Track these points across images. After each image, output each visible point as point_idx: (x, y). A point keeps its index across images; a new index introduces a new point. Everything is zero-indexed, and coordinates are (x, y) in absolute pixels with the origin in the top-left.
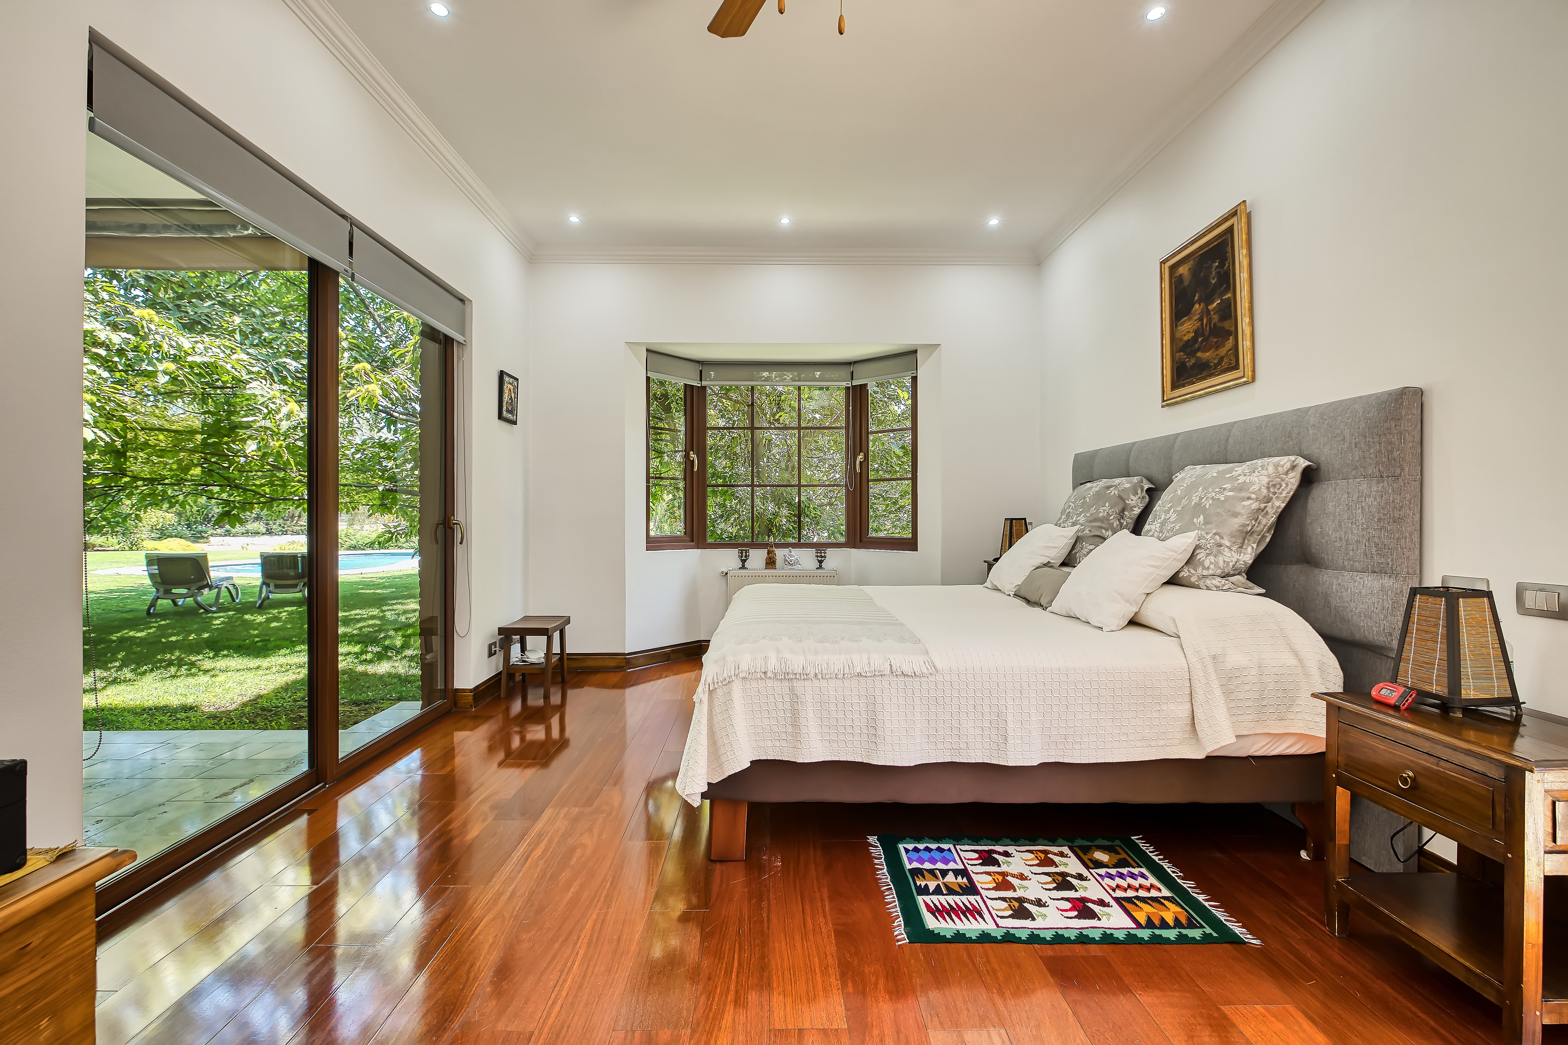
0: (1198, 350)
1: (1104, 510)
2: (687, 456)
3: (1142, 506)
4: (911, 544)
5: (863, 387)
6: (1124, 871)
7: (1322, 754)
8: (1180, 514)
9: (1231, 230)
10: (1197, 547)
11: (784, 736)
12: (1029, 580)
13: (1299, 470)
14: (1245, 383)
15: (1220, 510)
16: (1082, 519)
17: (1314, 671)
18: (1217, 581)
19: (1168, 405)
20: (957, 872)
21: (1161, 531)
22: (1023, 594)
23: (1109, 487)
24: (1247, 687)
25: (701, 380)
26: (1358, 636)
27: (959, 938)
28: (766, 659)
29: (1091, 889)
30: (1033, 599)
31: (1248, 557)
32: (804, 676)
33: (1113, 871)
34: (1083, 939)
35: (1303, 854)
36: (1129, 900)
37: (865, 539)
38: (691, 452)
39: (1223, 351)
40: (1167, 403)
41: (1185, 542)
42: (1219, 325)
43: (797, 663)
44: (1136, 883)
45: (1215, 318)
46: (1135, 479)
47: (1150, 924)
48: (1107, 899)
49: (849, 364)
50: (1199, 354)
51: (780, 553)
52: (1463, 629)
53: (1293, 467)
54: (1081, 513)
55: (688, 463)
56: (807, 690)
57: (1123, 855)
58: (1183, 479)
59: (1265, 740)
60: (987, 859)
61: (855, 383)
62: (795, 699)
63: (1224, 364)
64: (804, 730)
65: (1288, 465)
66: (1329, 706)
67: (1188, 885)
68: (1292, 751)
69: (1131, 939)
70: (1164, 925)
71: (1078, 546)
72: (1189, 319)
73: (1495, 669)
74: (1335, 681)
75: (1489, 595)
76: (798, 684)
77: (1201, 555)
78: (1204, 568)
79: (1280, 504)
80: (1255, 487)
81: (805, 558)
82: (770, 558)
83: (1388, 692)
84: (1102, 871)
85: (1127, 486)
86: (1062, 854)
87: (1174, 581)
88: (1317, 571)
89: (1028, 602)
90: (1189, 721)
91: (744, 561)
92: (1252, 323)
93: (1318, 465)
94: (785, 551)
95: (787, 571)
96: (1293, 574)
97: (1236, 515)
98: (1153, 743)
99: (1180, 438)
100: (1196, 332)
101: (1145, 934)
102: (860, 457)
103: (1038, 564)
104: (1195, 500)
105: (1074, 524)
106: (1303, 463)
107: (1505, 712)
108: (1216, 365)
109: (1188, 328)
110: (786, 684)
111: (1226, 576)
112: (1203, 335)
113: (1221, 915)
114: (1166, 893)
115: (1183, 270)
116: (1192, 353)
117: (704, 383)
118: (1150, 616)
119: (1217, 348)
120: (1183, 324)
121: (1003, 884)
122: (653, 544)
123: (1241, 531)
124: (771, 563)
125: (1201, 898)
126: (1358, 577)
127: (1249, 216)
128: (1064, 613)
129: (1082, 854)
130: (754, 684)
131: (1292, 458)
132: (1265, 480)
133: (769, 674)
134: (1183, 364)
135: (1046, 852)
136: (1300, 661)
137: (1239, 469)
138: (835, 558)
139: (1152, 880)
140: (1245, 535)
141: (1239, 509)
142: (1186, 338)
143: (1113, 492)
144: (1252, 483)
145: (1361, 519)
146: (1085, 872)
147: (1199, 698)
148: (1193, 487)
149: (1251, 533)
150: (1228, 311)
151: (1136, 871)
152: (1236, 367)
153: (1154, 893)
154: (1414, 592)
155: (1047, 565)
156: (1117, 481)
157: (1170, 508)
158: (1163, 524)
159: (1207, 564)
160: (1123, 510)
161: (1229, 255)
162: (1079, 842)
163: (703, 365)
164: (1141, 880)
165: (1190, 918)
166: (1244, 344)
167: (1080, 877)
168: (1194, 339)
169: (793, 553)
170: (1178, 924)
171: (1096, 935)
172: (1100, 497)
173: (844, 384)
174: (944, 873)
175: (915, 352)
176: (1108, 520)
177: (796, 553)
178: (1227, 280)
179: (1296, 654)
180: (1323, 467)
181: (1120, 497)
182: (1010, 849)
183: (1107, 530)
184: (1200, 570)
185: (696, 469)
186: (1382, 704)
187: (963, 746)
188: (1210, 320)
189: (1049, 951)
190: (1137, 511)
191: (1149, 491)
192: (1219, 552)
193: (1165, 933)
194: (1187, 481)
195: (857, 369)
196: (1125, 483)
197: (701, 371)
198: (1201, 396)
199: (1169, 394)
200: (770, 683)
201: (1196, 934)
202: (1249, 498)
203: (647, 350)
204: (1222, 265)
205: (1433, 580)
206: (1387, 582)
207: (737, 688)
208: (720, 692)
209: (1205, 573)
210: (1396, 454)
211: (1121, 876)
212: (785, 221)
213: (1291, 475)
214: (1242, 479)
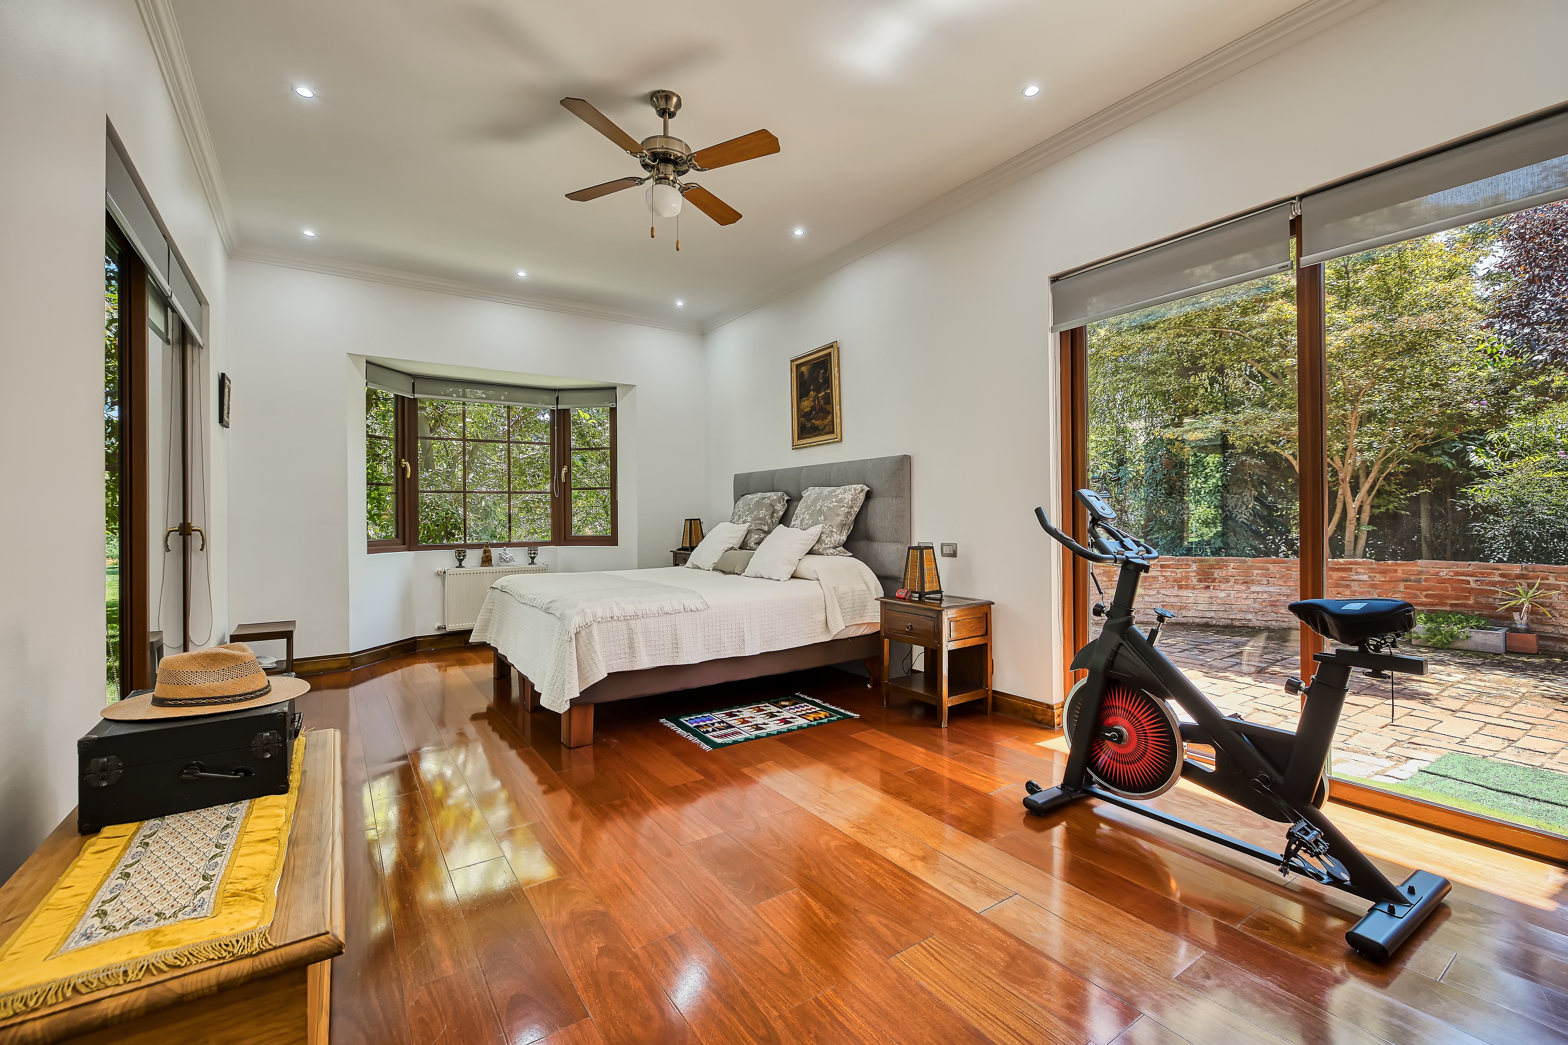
0: (813, 419)
1: (763, 513)
2: (398, 463)
3: (784, 510)
4: (612, 540)
5: (566, 412)
6: (798, 706)
7: (879, 632)
8: (810, 515)
9: (829, 354)
10: (822, 533)
11: (624, 656)
12: (722, 559)
13: (865, 492)
14: (838, 441)
15: (831, 513)
16: (749, 519)
17: (874, 591)
18: (831, 551)
19: (796, 449)
20: (719, 723)
21: (801, 525)
22: (720, 567)
23: (764, 498)
24: (848, 602)
25: (414, 393)
26: (889, 574)
27: (735, 742)
28: (611, 608)
29: (786, 714)
30: (728, 570)
31: (844, 538)
32: (636, 617)
33: (793, 707)
34: (789, 731)
35: (869, 686)
36: (804, 714)
37: (568, 538)
38: (403, 460)
39: (826, 422)
40: (795, 447)
41: (816, 530)
42: (824, 406)
43: (630, 609)
44: (805, 709)
45: (822, 402)
46: (780, 494)
47: (815, 720)
48: (794, 716)
49: (555, 390)
50: (813, 421)
51: (495, 552)
52: (925, 563)
53: (862, 490)
54: (748, 515)
55: (400, 470)
56: (638, 626)
57: (794, 701)
58: (810, 495)
59: (855, 628)
60: (731, 715)
61: (560, 407)
62: (631, 632)
63: (827, 429)
64: (637, 650)
65: (860, 489)
66: (881, 601)
67: (826, 705)
68: (865, 632)
69: (809, 726)
70: (821, 719)
71: (749, 536)
72: (808, 399)
73: (935, 579)
74: (881, 594)
75: (932, 548)
76: (632, 622)
77: (824, 537)
78: (825, 544)
79: (857, 509)
80: (846, 501)
81: (519, 556)
82: (487, 557)
83: (901, 593)
84: (788, 708)
85: (775, 497)
86: (766, 706)
87: (811, 552)
88: (872, 543)
89: (724, 572)
90: (824, 622)
91: (460, 561)
92: (840, 409)
93: (872, 489)
94: (500, 550)
95: (504, 567)
96: (862, 545)
97: (838, 515)
98: (810, 636)
99: (804, 471)
100: (812, 407)
101: (815, 723)
102: (564, 470)
103: (726, 549)
104: (818, 507)
105: (744, 522)
106: (867, 489)
107: (938, 596)
108: (823, 429)
109: (807, 404)
110: (625, 623)
111: (835, 548)
112: (815, 410)
113: (843, 711)
114: (818, 709)
115: (804, 369)
116: (809, 420)
117: (416, 396)
118: (803, 572)
119: (823, 419)
120: (804, 401)
121: (744, 721)
122: (374, 547)
123: (841, 524)
124: (487, 561)
125: (833, 708)
126: (889, 545)
127: (838, 348)
128: (754, 576)
129: (775, 704)
130: (605, 625)
131: (862, 485)
132: (850, 497)
133: (615, 618)
134: (805, 425)
135: (759, 707)
136: (868, 587)
137: (839, 490)
138: (544, 554)
139: (811, 706)
140: (843, 525)
141: (840, 512)
142: (806, 410)
143: (767, 501)
144: (845, 498)
145: (889, 517)
146: (781, 710)
147: (829, 609)
148: (816, 500)
149: (844, 525)
150: (828, 399)
151: (803, 705)
152: (833, 432)
153: (813, 710)
154: (909, 548)
155: (732, 548)
156: (769, 494)
157: (805, 512)
158: (802, 521)
159: (826, 542)
160: (773, 513)
161: (829, 368)
162: (772, 701)
163: (416, 379)
164: (806, 707)
165: (830, 714)
166: (837, 421)
167: (779, 712)
168: (811, 412)
169: (507, 552)
170: (826, 717)
171: (795, 728)
172: (759, 504)
173: (551, 407)
174: (713, 724)
175: (615, 388)
176: (765, 519)
177: (510, 552)
178: (827, 382)
179: (866, 583)
180: (874, 491)
181: (771, 504)
182: (740, 709)
183: (764, 525)
184: (823, 545)
185: (408, 476)
186: (900, 598)
187: (722, 649)
188: (819, 403)
189: (778, 737)
190: (781, 513)
191: (787, 501)
192: (832, 535)
193: (822, 721)
194: (813, 496)
195: (562, 395)
196: (773, 496)
197: (413, 384)
198: (814, 446)
199: (797, 442)
200: (614, 623)
201: (835, 718)
202: (844, 506)
203: (367, 362)
204: (825, 373)
205: (915, 544)
206: (899, 546)
207: (595, 628)
208: (583, 633)
209: (826, 546)
210: (902, 486)
211: (797, 708)
212: (522, 274)
213: (861, 494)
214: (840, 496)
